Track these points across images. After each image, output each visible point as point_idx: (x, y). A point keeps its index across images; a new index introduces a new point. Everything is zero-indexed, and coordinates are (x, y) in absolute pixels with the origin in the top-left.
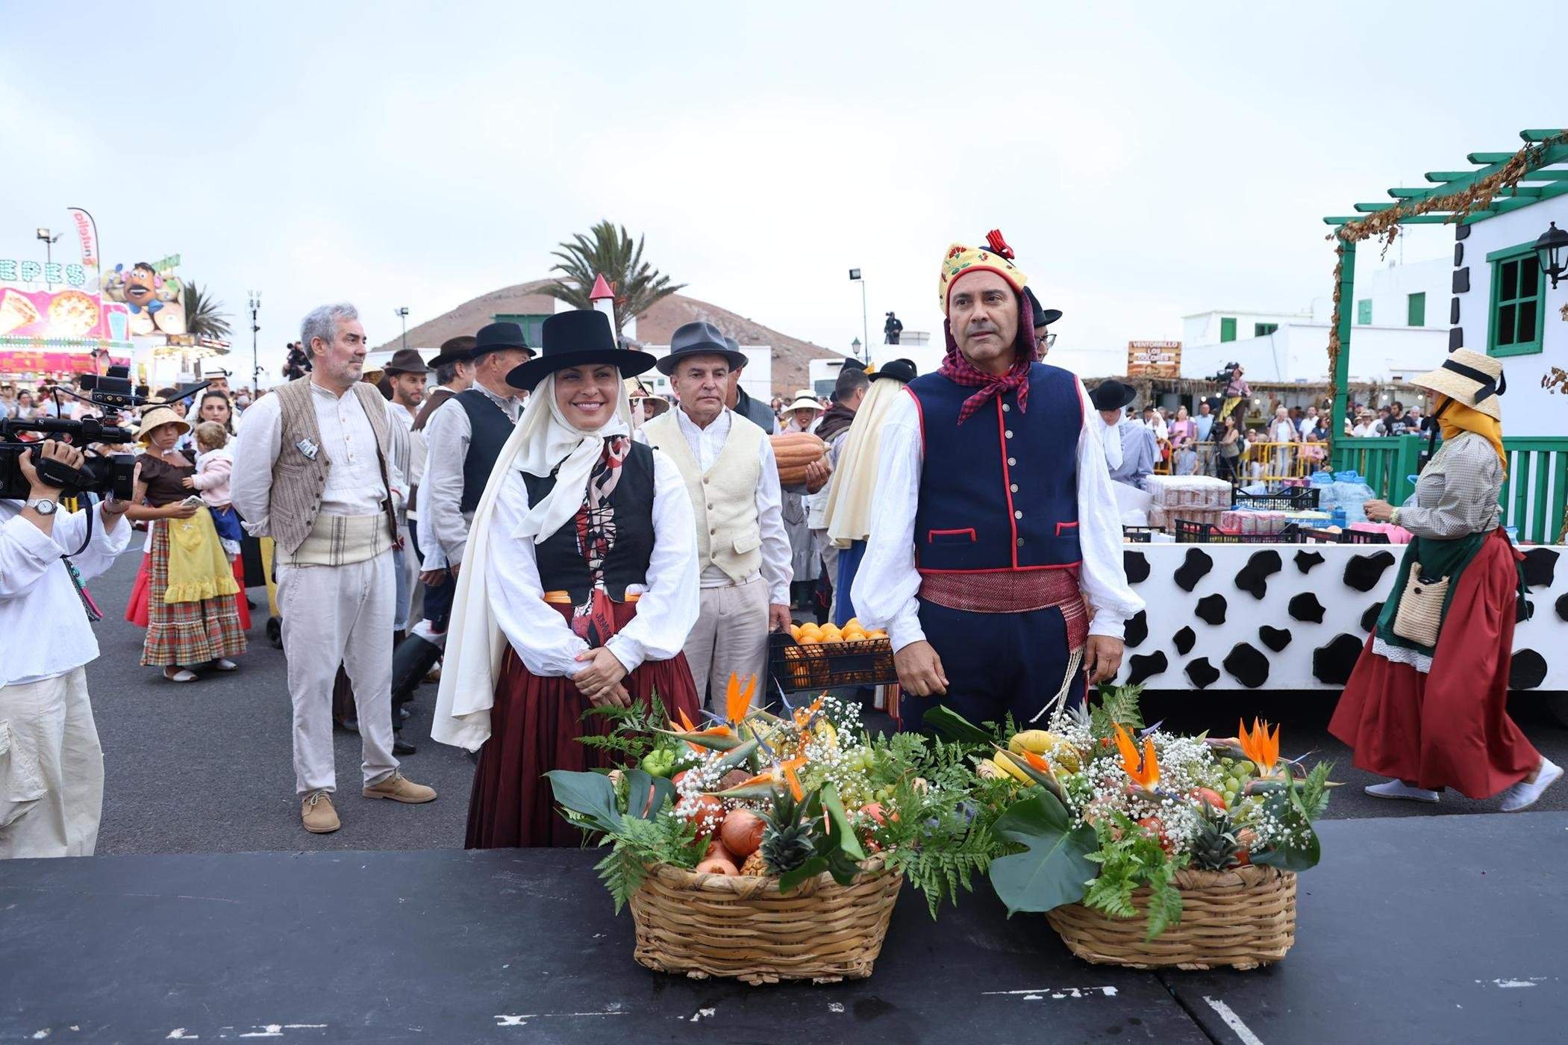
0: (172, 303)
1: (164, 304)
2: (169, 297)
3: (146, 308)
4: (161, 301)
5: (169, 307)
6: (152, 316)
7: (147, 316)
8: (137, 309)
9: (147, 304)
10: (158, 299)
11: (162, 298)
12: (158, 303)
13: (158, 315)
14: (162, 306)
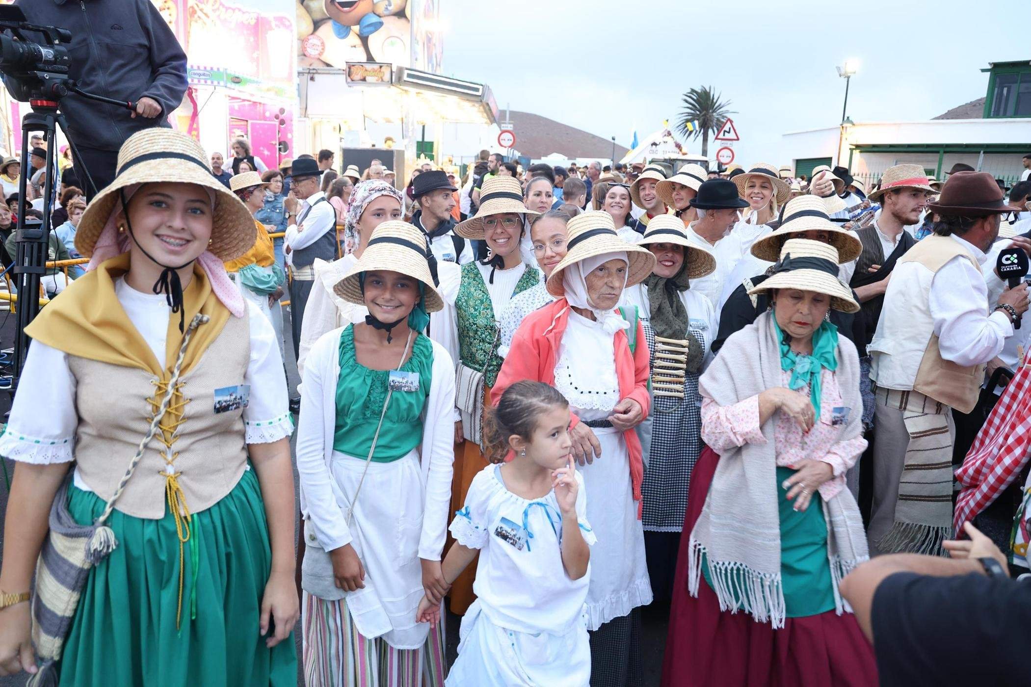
0: (396, 18)
1: (383, 20)
2: (393, 8)
3: (356, 28)
4: (379, 16)
5: (391, 24)
6: (364, 40)
7: (358, 41)
8: (343, 30)
9: (358, 22)
10: (375, 14)
11: (381, 10)
12: (374, 19)
13: (374, 40)
14: (381, 24)
